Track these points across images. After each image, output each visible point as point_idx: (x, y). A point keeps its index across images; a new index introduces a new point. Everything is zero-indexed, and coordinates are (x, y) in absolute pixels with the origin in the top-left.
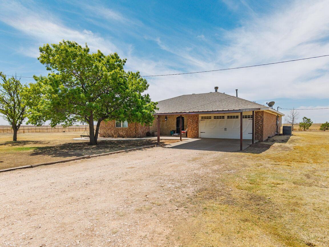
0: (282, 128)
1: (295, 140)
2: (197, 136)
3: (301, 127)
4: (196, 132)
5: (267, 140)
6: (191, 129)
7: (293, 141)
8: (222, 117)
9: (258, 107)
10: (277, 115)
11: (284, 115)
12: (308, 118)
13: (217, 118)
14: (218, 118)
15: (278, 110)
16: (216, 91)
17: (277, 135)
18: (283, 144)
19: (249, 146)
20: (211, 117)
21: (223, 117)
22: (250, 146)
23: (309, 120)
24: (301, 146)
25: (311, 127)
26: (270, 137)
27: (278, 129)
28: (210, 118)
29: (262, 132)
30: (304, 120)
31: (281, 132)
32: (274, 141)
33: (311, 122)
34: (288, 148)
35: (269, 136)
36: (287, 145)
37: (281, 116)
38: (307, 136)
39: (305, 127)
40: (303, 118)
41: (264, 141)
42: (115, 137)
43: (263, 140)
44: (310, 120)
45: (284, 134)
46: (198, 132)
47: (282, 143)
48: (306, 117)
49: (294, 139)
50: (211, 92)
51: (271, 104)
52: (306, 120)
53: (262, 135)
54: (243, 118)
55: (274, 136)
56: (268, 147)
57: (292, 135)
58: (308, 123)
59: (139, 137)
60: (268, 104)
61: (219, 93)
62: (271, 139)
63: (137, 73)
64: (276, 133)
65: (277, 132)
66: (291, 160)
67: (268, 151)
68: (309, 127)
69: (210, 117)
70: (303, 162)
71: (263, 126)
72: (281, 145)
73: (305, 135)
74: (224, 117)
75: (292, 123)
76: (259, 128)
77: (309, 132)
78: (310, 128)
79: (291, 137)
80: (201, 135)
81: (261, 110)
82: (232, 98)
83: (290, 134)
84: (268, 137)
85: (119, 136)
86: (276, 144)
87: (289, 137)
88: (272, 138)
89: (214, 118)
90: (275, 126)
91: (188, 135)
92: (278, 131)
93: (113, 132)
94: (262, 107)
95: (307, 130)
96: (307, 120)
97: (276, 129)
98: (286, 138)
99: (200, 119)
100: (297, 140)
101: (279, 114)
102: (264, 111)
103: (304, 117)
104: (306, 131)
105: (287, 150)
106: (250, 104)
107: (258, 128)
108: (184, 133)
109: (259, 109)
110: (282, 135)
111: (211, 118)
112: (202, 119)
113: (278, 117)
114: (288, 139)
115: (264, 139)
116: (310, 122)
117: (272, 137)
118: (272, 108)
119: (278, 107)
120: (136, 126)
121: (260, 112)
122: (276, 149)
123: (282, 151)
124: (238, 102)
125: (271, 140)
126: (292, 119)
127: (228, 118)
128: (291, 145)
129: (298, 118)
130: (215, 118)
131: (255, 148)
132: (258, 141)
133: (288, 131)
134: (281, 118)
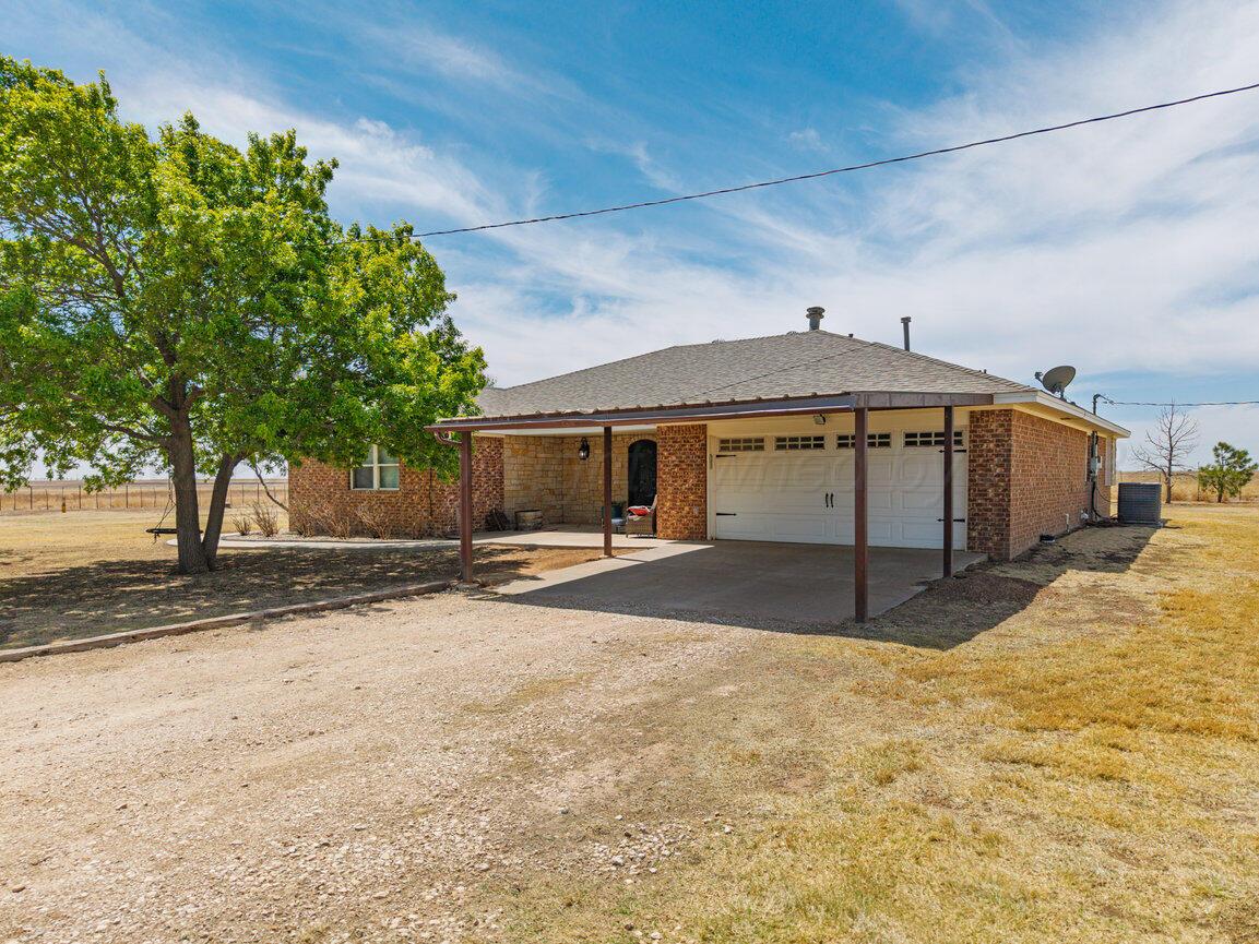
0: (1114, 490)
1: (1173, 551)
2: (697, 533)
3: (1205, 485)
4: (696, 513)
5: (1028, 558)
6: (674, 500)
7: (1163, 558)
8: (812, 442)
9: (980, 388)
10: (1089, 433)
11: (1126, 434)
12: (1238, 447)
13: (791, 447)
14: (796, 447)
15: (1095, 408)
16: (814, 326)
17: (1089, 524)
18: (1108, 579)
19: (921, 588)
20: (762, 440)
21: (819, 443)
22: (931, 588)
23: (1240, 457)
24: (1205, 588)
25: (1248, 484)
26: (1049, 538)
27: (1097, 499)
28: (757, 444)
29: (1004, 512)
30: (1218, 456)
31: (1114, 511)
32: (1065, 560)
33: (1251, 464)
34: (1135, 604)
35: (1044, 533)
36: (1128, 582)
37: (1113, 435)
38: (1236, 528)
39: (1222, 486)
40: (1216, 449)
41: (1011, 557)
42: (342, 535)
43: (1008, 554)
44: (1248, 457)
45: (1122, 521)
46: (704, 512)
47: (1101, 574)
48: (1228, 444)
49: (1169, 545)
50: (792, 330)
51: (1057, 379)
52: (1228, 455)
53: (1003, 529)
54: (872, 445)
55: (1073, 531)
56: (1024, 595)
57: (1163, 524)
58: (1238, 469)
59: (440, 537)
60: (1041, 378)
61: (825, 333)
62: (1054, 550)
63: (399, 234)
64: (1086, 516)
65: (1092, 509)
66: (1132, 719)
67: (1012, 623)
68: (1241, 485)
69: (757, 440)
70: (1214, 731)
71: (1008, 485)
72: (1096, 587)
73: (1225, 522)
74: (822, 438)
75: (1166, 470)
76: (991, 493)
77: (1240, 511)
78: (1244, 490)
79: (1158, 537)
80: (716, 526)
81: (998, 404)
82: (870, 349)
83: (1154, 522)
84: (1042, 538)
85: (359, 531)
86: (1073, 579)
87: (1147, 538)
88: (1062, 542)
89: (779, 448)
90: (1081, 483)
91: (659, 528)
92: (1099, 506)
93: (328, 511)
94: (1002, 388)
95: (1231, 499)
96: (1233, 456)
97: (1084, 496)
98: (1129, 544)
99: (713, 448)
100: (1184, 550)
101: (1104, 430)
102: (1015, 408)
103: (1220, 444)
104: (1226, 502)
105: (1121, 621)
106: (949, 374)
107: (983, 494)
108: (644, 514)
109: (990, 398)
110: (1116, 525)
111: (762, 448)
112: (722, 449)
113: (1098, 442)
114: (1139, 549)
115: (1016, 549)
116: (1247, 465)
117: (1064, 535)
118: (1062, 399)
119: (1096, 397)
120: (434, 484)
121: (993, 412)
122: (1064, 609)
123: (1095, 627)
124: (893, 366)
125: (1051, 553)
126: (1166, 453)
127: (840, 445)
128: (1152, 582)
129: (1192, 447)
130: (781, 443)
131: (950, 607)
132: (984, 558)
133: (1140, 506)
134: (1113, 448)
